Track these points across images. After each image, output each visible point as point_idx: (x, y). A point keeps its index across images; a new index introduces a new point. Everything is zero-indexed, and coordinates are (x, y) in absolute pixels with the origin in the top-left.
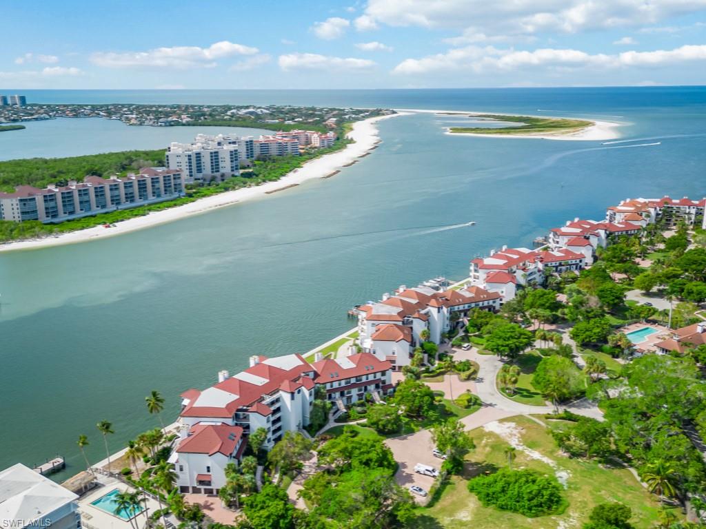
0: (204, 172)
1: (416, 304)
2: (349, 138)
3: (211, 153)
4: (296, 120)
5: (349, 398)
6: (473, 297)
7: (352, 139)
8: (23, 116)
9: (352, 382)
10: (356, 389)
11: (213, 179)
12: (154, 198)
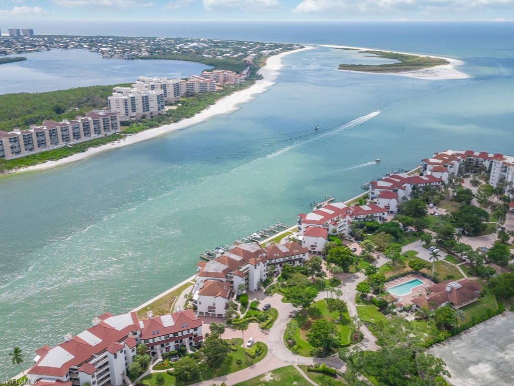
0: (137, 111)
1: (240, 261)
2: (259, 74)
3: (143, 97)
4: (225, 55)
5: (168, 349)
6: (287, 252)
7: (261, 75)
8: (28, 48)
9: (170, 337)
10: (174, 342)
11: (144, 117)
12: (96, 135)
